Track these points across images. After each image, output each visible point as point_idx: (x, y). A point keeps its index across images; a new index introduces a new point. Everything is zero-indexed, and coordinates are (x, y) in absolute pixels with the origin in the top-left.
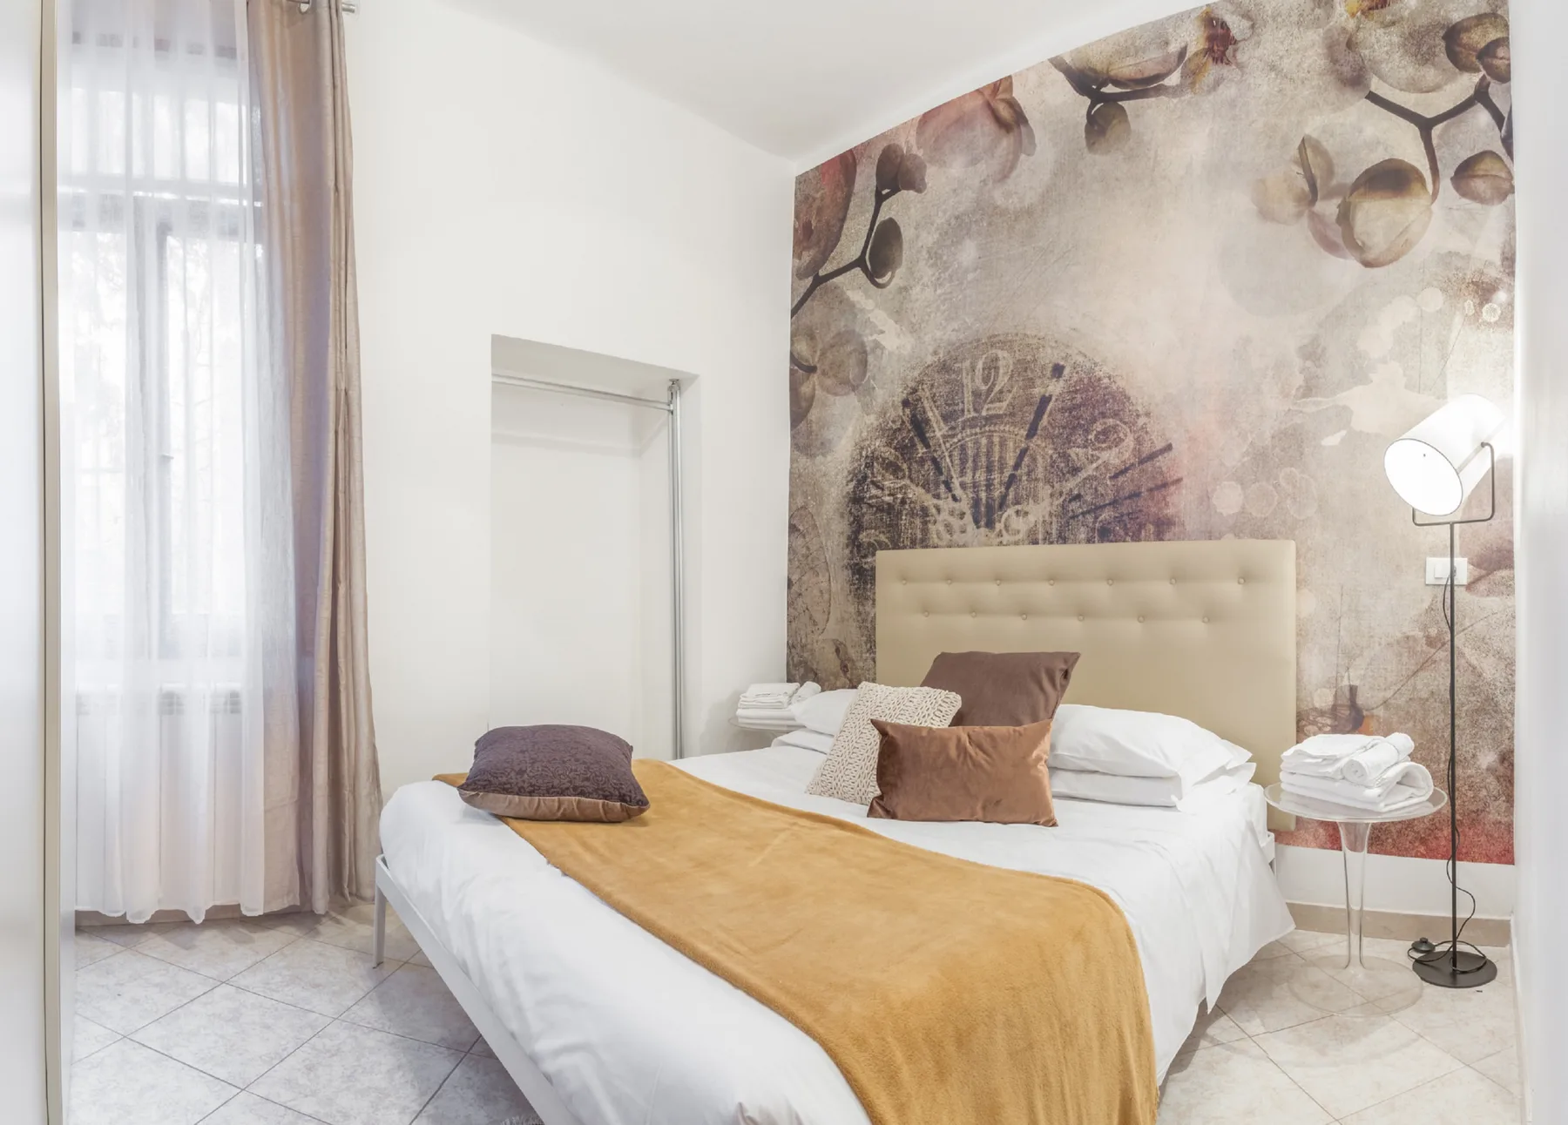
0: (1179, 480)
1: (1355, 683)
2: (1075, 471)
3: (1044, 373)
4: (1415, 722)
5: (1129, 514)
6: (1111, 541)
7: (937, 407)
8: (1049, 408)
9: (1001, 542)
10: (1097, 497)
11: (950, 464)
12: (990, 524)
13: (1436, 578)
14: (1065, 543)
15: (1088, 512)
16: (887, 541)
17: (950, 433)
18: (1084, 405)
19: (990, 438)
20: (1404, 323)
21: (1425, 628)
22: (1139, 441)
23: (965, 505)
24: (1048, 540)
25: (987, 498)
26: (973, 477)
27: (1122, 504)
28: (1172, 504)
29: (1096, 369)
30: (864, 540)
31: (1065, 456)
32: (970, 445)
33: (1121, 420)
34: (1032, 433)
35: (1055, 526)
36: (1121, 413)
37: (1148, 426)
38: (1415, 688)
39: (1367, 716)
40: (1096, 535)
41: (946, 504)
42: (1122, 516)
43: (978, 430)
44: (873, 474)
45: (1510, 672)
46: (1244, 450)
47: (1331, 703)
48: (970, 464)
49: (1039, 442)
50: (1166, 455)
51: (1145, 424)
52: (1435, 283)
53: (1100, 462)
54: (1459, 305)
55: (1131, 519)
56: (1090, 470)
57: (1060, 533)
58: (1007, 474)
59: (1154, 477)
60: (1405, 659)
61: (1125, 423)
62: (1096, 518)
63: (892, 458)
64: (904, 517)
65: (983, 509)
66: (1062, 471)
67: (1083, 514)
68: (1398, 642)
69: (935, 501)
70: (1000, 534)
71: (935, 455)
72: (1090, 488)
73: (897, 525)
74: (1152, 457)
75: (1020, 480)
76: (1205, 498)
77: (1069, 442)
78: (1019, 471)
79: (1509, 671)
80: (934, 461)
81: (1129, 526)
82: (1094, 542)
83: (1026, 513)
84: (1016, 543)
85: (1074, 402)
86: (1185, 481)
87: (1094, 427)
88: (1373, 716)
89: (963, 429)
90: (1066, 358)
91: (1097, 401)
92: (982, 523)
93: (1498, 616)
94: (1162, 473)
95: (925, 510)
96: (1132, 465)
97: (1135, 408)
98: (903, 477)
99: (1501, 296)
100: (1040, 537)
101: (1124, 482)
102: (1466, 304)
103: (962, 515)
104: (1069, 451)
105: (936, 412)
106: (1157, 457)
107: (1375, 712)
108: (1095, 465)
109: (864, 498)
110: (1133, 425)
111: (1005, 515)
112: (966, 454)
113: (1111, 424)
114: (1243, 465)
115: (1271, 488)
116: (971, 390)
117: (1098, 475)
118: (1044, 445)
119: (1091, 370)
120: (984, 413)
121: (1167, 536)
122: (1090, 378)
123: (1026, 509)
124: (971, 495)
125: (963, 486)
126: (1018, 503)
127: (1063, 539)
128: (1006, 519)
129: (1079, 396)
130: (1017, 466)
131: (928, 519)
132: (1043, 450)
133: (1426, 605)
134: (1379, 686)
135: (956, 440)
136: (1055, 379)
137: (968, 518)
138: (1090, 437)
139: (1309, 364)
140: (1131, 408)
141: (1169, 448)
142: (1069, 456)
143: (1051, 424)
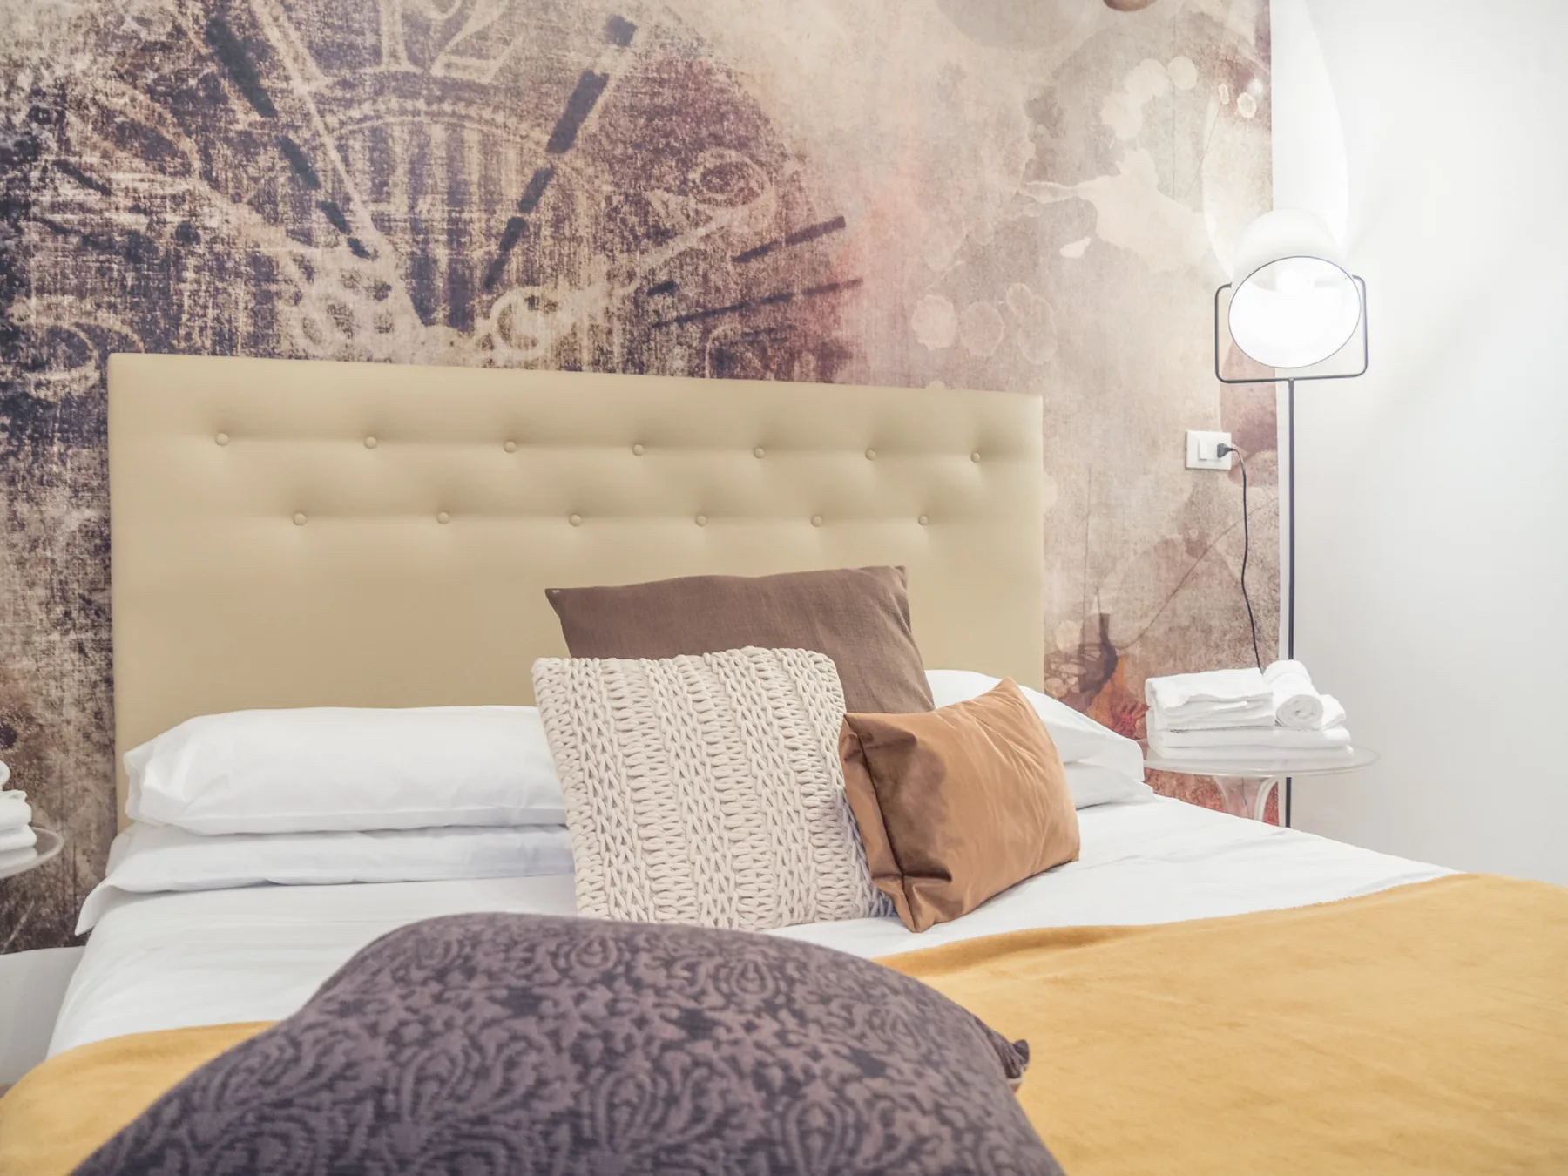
0: (856, 283)
1: (1106, 610)
2: (661, 235)
3: (590, 26)
4: (1175, 660)
5: (770, 331)
6: (737, 377)
7: (298, 25)
8: (601, 101)
9: (491, 362)
10: (707, 292)
11: (341, 168)
12: (461, 319)
13: (1200, 460)
14: (641, 372)
15: (690, 318)
16: (126, 330)
17: (338, 93)
18: (679, 113)
19: (455, 128)
20: (1154, 98)
21: (1185, 528)
22: (786, 202)
23: (389, 265)
24: (602, 362)
25: (451, 261)
26: (412, 208)
27: (756, 311)
28: (847, 321)
29: (702, 50)
30: (32, 320)
31: (642, 206)
32: (397, 132)
33: (752, 157)
34: (562, 140)
35: (617, 339)
36: (752, 144)
37: (803, 177)
38: (1174, 611)
39: (1121, 657)
40: (707, 363)
41: (333, 259)
42: (757, 333)
43: (421, 104)
44: (64, 143)
45: (1274, 587)
46: (958, 247)
47: (1077, 642)
48: (400, 175)
49: (580, 163)
50: (835, 234)
51: (796, 173)
52: (1187, 51)
53: (713, 226)
54: (1212, 88)
55: (775, 340)
56: (693, 238)
57: (630, 353)
58: (504, 215)
59: (814, 270)
60: (1163, 574)
61: (761, 164)
62: (706, 332)
63: (140, 117)
64: (189, 275)
65: (440, 283)
66: (632, 230)
67: (680, 321)
68: (1156, 549)
69: (299, 248)
70: (488, 343)
71: (291, 135)
72: (695, 272)
73: (165, 293)
74: (810, 234)
75: (537, 234)
76: (900, 318)
77: (649, 178)
78: (533, 215)
79: (1272, 586)
80: (289, 150)
81: (770, 352)
82: (703, 376)
83: (552, 306)
84: (529, 366)
85: (658, 101)
86: (868, 285)
87: (700, 159)
88: (1127, 656)
89: (379, 92)
90: (638, 10)
91: (705, 111)
92: (440, 315)
93: (1262, 512)
94: (827, 265)
95: (263, 269)
96: (775, 242)
97: (776, 141)
98: (185, 171)
99: (1256, 86)
100: (586, 357)
101: (759, 271)
102: (1220, 87)
103: (381, 291)
104: (649, 195)
105: (294, 35)
106: (821, 235)
107: (1130, 650)
108: (702, 231)
109: (27, 205)
110: (776, 171)
111: (499, 306)
112: (386, 152)
113: (734, 159)
114: (956, 271)
115: (996, 311)
116: (399, 10)
117: (709, 249)
118: (590, 171)
119: (690, 51)
120: (437, 71)
121: (840, 375)
122: (690, 66)
123: (553, 297)
124: (407, 249)
125: (383, 223)
126: (531, 281)
127: (635, 363)
128: (504, 314)
129: (666, 91)
130: (528, 202)
131: (274, 288)
132: (590, 180)
133: (1186, 497)
134: (1134, 612)
135: (355, 113)
136: (615, 47)
137: (400, 298)
138: (691, 176)
139: (1041, 129)
140: (770, 139)
141: (839, 223)
142: (649, 203)
143: (608, 136)
